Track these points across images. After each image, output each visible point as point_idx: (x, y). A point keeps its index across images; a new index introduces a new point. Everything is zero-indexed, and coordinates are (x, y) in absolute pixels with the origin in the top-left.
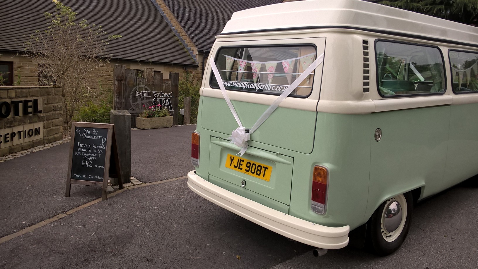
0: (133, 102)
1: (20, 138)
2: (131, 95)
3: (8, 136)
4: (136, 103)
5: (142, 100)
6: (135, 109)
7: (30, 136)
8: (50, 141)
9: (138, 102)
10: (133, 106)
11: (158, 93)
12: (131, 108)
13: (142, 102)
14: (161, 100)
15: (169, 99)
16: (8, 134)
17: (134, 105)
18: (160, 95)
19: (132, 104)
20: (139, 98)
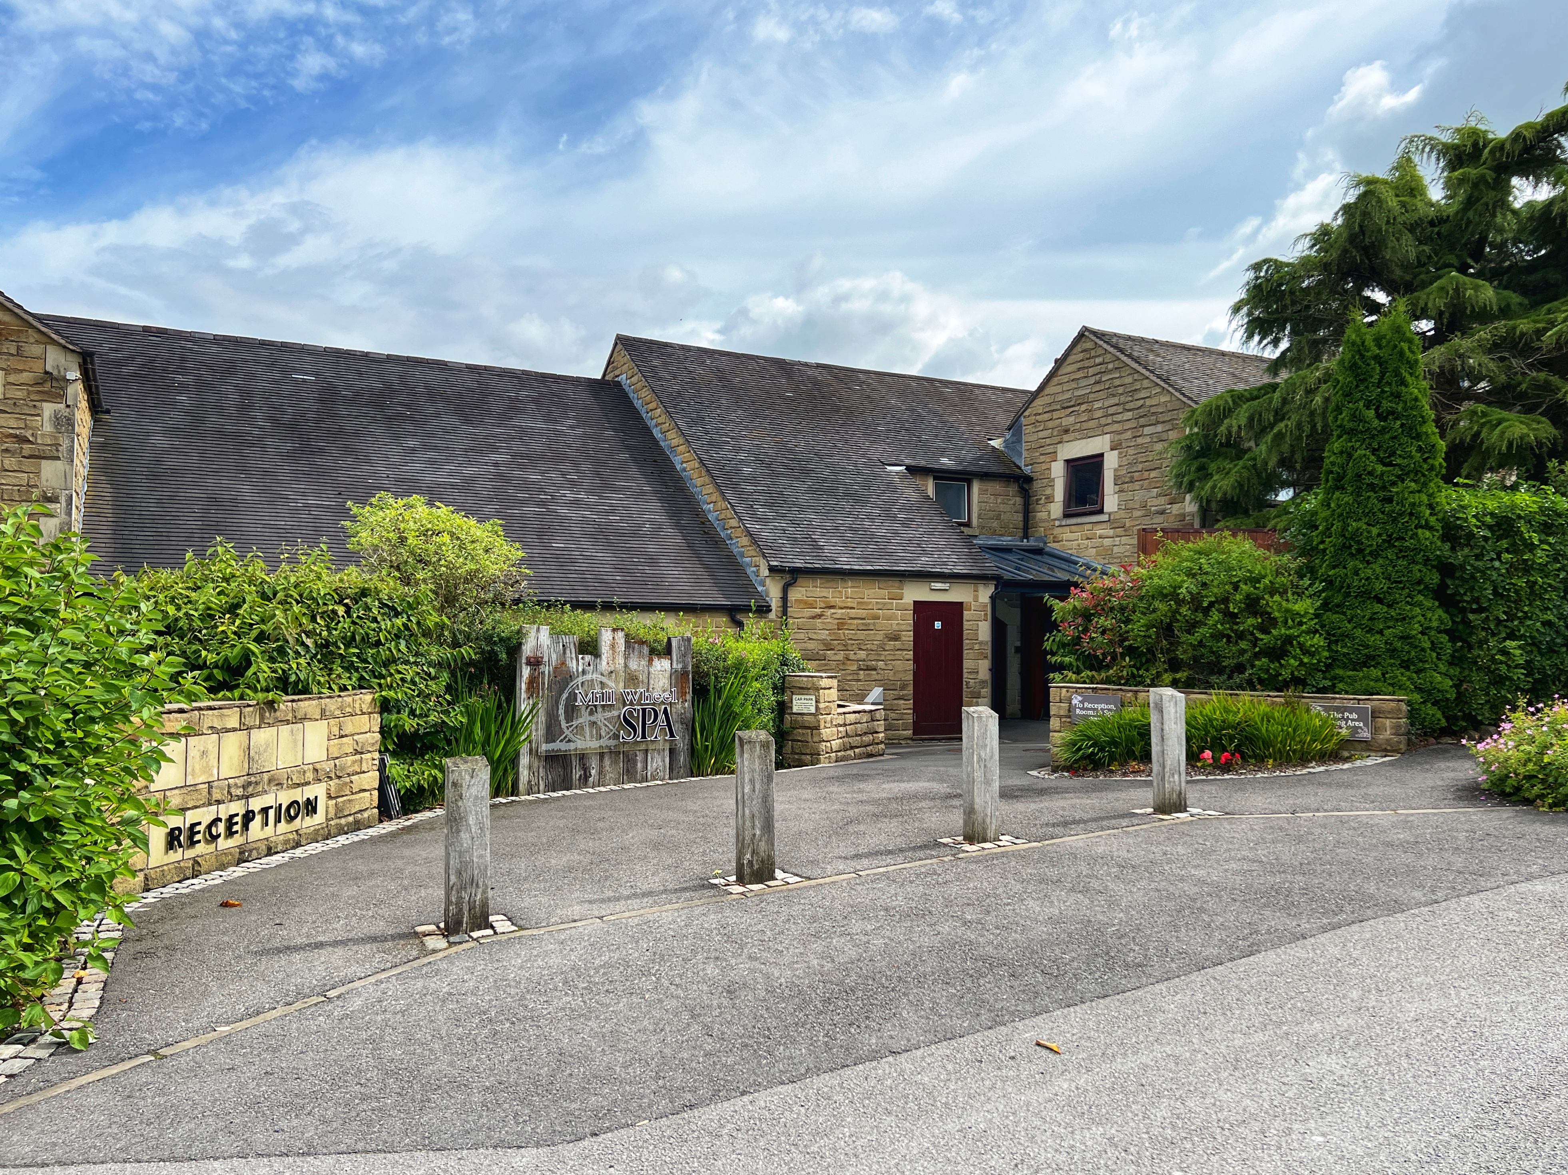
0: (569, 718)
1: (267, 825)
2: (562, 702)
3: (236, 819)
4: (575, 723)
5: (591, 713)
6: (574, 738)
7: (291, 819)
8: (342, 831)
9: (581, 720)
10: (567, 732)
11: (636, 693)
12: (562, 737)
13: (593, 718)
14: (644, 710)
15: (665, 709)
16: (237, 815)
17: (571, 729)
18: (640, 698)
19: (564, 725)
20: (584, 708)
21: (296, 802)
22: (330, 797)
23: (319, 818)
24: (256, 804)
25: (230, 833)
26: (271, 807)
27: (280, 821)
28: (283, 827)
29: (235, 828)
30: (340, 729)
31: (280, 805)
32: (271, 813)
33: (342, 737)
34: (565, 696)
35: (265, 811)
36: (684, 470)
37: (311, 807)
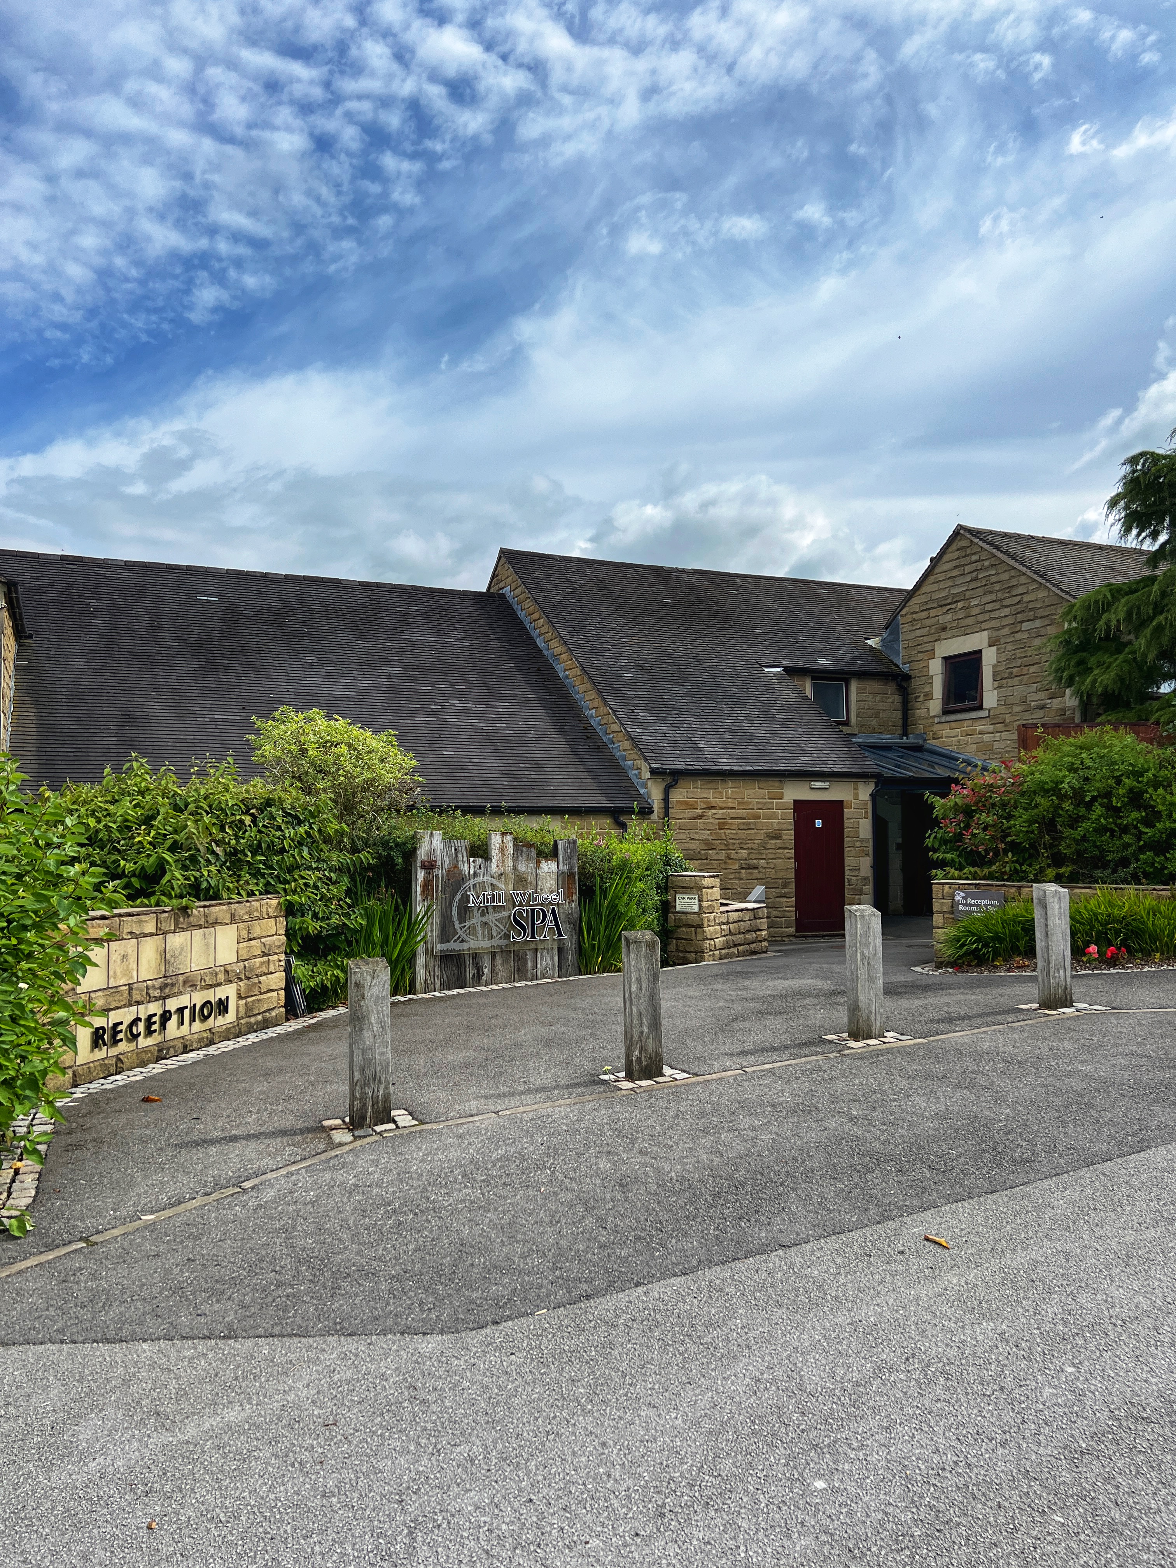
0: (462, 920)
1: (182, 1024)
2: (455, 904)
3: (154, 1019)
4: (467, 924)
5: (483, 914)
6: (467, 939)
7: (205, 1018)
8: (251, 1029)
9: (473, 921)
10: (460, 932)
11: (525, 894)
12: (456, 938)
13: (484, 919)
14: (533, 910)
15: (553, 909)
16: (155, 1015)
17: (464, 930)
18: (529, 900)
19: (457, 925)
20: (476, 909)
21: (209, 1002)
22: (240, 997)
23: (230, 1016)
24: (172, 1005)
25: (149, 1032)
26: (186, 1007)
27: (194, 1021)
28: (197, 1026)
29: (154, 1027)
30: (249, 933)
31: (195, 1005)
32: (187, 1013)
33: (250, 940)
34: (458, 897)
35: (181, 1011)
36: (567, 677)
37: (222, 1006)
